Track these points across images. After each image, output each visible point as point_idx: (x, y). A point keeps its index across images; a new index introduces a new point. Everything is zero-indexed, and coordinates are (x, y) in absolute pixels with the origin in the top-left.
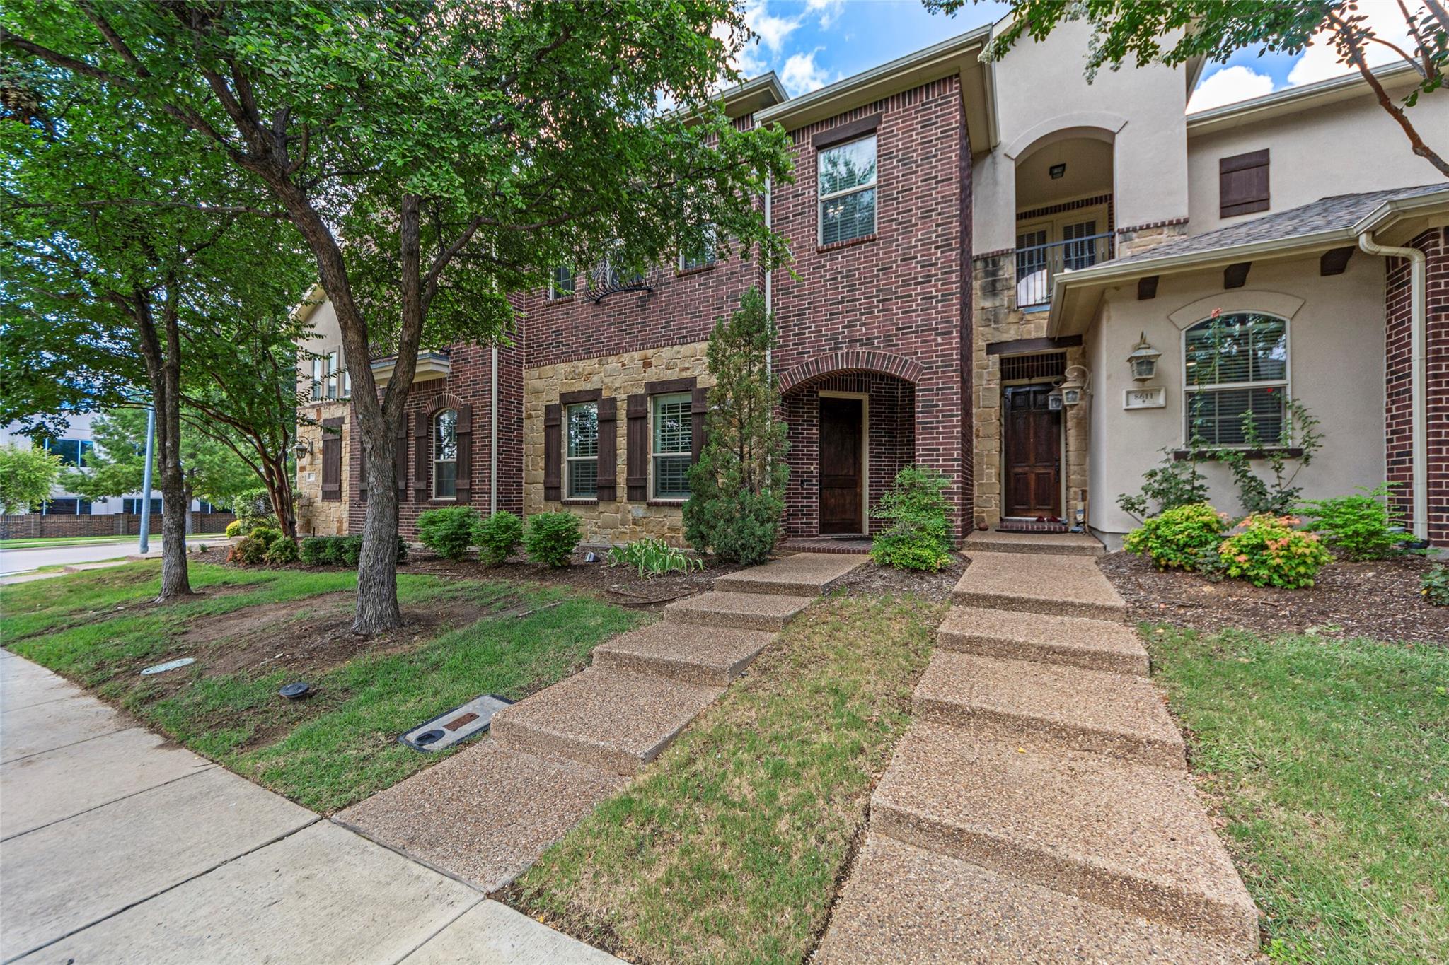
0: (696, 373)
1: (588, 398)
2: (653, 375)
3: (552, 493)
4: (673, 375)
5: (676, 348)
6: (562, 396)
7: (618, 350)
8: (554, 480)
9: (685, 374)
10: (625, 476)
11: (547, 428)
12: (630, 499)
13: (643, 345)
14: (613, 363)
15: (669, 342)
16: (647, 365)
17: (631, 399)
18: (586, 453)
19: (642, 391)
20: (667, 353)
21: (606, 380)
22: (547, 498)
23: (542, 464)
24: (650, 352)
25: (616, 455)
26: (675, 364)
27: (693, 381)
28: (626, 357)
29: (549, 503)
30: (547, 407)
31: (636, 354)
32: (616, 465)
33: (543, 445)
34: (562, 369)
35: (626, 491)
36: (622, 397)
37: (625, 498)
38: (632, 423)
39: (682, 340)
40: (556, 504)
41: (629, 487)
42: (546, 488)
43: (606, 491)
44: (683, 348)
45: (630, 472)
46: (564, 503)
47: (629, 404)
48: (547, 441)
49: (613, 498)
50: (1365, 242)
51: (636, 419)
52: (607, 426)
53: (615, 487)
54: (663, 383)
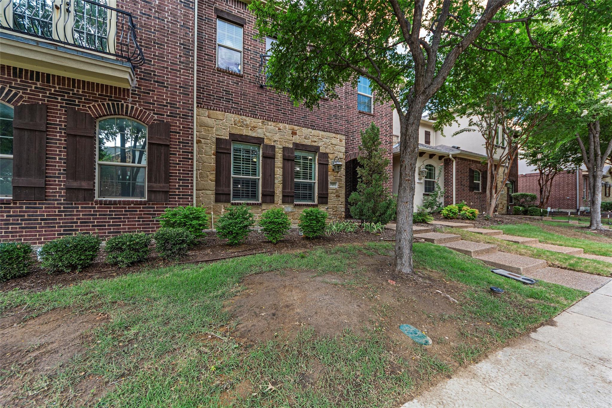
0: (319, 145)
1: (254, 141)
2: (297, 139)
3: (223, 198)
4: (308, 142)
5: (310, 130)
6: (231, 135)
7: (276, 120)
8: (223, 189)
9: (314, 144)
10: (280, 189)
11: (218, 154)
12: (284, 202)
13: (291, 122)
14: (271, 126)
15: (306, 126)
16: (294, 133)
17: (285, 149)
18: (248, 174)
19: (291, 146)
20: (306, 131)
21: (267, 134)
22: (217, 201)
23: (213, 177)
24: (296, 128)
25: (274, 178)
26: (309, 138)
27: (318, 148)
28: (281, 125)
29: (219, 204)
30: (217, 139)
31: (287, 126)
32: (274, 183)
33: (213, 165)
34: (232, 117)
35: (281, 198)
36: (279, 146)
37: (280, 202)
38: (286, 162)
39: (313, 127)
40: (226, 205)
41: (283, 196)
42: (216, 194)
43: (268, 198)
44: (313, 131)
45: (284, 188)
46: (232, 204)
47: (283, 151)
48: (218, 162)
49: (272, 202)
50: (450, 156)
51: (288, 160)
52: (269, 161)
53: (274, 196)
54: (303, 145)
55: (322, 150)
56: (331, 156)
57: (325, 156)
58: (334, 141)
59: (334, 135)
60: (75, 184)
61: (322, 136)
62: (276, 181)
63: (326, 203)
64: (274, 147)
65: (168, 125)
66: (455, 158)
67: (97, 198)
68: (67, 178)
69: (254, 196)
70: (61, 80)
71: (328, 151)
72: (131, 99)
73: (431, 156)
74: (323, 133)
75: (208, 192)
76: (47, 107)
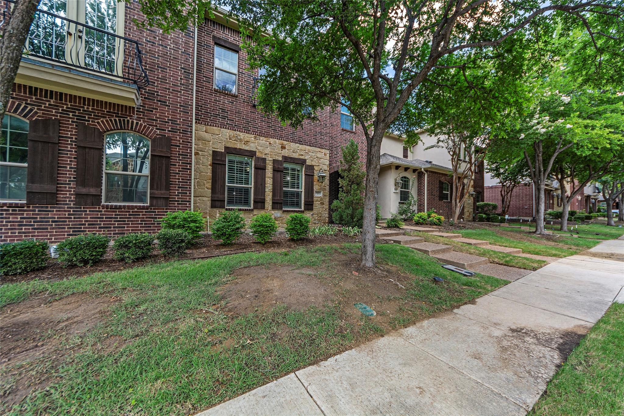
0: (306, 158)
1: (247, 154)
2: (286, 153)
3: (218, 203)
4: (295, 156)
5: (297, 145)
6: (226, 148)
7: (267, 135)
8: (218, 196)
9: (301, 157)
10: (270, 197)
11: (214, 164)
12: (273, 208)
13: (281, 138)
14: (263, 140)
15: (294, 141)
16: (283, 147)
17: (275, 161)
18: (242, 183)
19: (280, 159)
20: (294, 146)
21: (259, 148)
22: (213, 206)
23: (209, 185)
24: (285, 143)
25: (265, 186)
26: (297, 152)
27: (305, 161)
28: (272, 140)
29: (215, 210)
30: (213, 151)
31: (277, 141)
32: (265, 192)
33: (210, 174)
34: (227, 133)
35: (271, 204)
36: (269, 159)
37: (270, 208)
38: (276, 173)
39: (300, 143)
40: (221, 210)
41: (273, 203)
42: (212, 200)
43: (260, 204)
44: (300, 146)
45: (274, 195)
46: (227, 209)
47: (273, 163)
48: (214, 172)
49: (263, 208)
50: (423, 169)
51: (278, 171)
52: (260, 171)
53: (264, 202)
54: (291, 158)
55: (308, 163)
56: (316, 168)
57: (311, 168)
58: (319, 155)
59: (319, 149)
60: (84, 191)
61: (309, 150)
62: (267, 190)
63: (312, 209)
64: (264, 159)
65: (169, 139)
66: (427, 171)
67: (103, 203)
68: (76, 185)
69: (247, 203)
70: (73, 98)
71: (313, 163)
72: (136, 116)
73: (406, 169)
74: (308, 148)
75: (204, 199)
76: (59, 122)
